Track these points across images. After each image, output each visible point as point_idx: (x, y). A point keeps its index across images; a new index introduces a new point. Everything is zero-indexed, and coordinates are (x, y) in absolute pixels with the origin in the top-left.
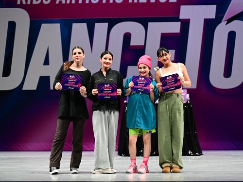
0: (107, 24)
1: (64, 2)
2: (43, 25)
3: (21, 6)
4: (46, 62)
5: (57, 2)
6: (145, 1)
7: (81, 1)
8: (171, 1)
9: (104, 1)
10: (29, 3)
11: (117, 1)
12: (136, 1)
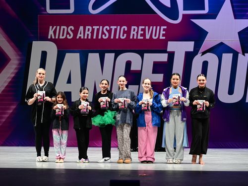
0: (114, 54)
1: (82, 38)
2: (67, 54)
3: (51, 40)
4: (69, 81)
5: (78, 38)
6: (142, 38)
7: (95, 37)
8: (161, 37)
9: (112, 37)
10: (57, 37)
11: (122, 37)
12: (135, 38)
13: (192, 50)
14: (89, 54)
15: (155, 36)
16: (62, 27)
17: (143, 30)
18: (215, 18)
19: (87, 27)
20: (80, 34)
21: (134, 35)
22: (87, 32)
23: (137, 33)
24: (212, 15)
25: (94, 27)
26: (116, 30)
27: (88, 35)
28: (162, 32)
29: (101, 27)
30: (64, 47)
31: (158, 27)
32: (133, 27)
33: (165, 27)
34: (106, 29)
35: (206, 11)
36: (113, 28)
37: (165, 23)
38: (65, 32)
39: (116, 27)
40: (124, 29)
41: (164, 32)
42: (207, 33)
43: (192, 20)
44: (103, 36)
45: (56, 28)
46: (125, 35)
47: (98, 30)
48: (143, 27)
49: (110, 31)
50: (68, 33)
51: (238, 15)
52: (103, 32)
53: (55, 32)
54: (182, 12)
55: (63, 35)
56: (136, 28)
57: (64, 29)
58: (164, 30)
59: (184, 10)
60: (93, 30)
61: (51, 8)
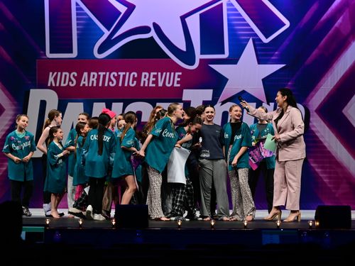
0: (122, 104)
1: (87, 85)
2: (69, 104)
3: (51, 88)
5: (81, 85)
6: (154, 85)
7: (100, 85)
8: (176, 85)
9: (120, 85)
10: (58, 85)
11: (131, 85)
12: (146, 85)
13: (211, 99)
14: (95, 104)
15: (169, 83)
16: (64, 73)
17: (156, 77)
18: (236, 63)
19: (92, 74)
20: (85, 81)
21: (144, 82)
22: (91, 79)
23: (149, 80)
24: (233, 60)
25: (100, 73)
26: (124, 76)
27: (93, 82)
28: (177, 79)
29: (108, 73)
30: (66, 96)
31: (172, 74)
32: (144, 74)
33: (180, 74)
34: (114, 75)
35: (226, 55)
36: (122, 74)
37: (179, 69)
38: (67, 79)
39: (124, 73)
40: (134, 75)
41: (179, 79)
42: (227, 80)
43: (210, 65)
44: (110, 83)
45: (57, 75)
46: (135, 82)
47: (104, 76)
48: (155, 73)
49: (117, 78)
50: (70, 80)
51: (262, 59)
52: (111, 79)
53: (55, 79)
54: (199, 56)
55: (65, 83)
56: (147, 74)
57: (66, 76)
58: (179, 76)
59: (201, 54)
60: (99, 76)
61: (51, 52)
